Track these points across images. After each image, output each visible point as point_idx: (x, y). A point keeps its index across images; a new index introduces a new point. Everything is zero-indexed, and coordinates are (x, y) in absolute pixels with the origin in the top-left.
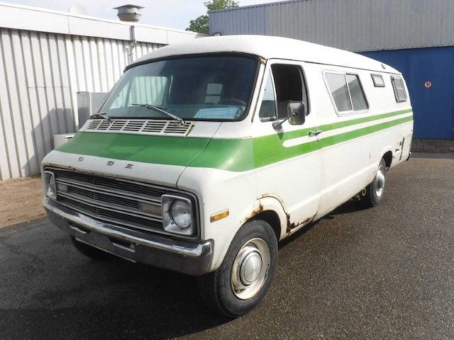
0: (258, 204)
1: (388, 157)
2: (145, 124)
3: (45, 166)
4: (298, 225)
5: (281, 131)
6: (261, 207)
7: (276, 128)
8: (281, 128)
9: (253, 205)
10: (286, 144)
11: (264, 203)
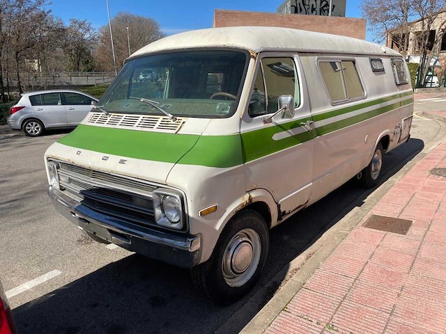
0: (246, 197)
1: (385, 141)
2: (140, 119)
3: (48, 158)
4: (289, 213)
5: (271, 125)
6: (250, 199)
7: (265, 122)
8: (271, 122)
9: (242, 198)
10: (276, 137)
11: (253, 195)
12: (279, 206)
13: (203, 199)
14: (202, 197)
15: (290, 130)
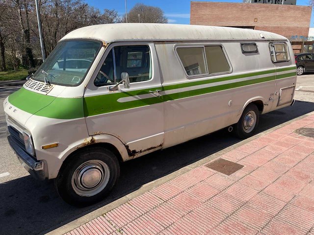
0: (89, 139)
2: (37, 84)
4: (141, 152)
5: (117, 92)
6: (92, 141)
7: (110, 90)
8: (117, 90)
9: (84, 140)
10: (120, 100)
11: (96, 138)
12: (127, 147)
13: (45, 138)
14: (43, 137)
15: (137, 96)
